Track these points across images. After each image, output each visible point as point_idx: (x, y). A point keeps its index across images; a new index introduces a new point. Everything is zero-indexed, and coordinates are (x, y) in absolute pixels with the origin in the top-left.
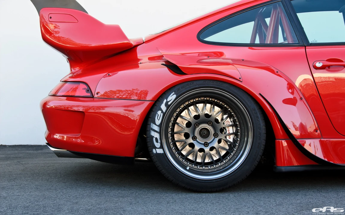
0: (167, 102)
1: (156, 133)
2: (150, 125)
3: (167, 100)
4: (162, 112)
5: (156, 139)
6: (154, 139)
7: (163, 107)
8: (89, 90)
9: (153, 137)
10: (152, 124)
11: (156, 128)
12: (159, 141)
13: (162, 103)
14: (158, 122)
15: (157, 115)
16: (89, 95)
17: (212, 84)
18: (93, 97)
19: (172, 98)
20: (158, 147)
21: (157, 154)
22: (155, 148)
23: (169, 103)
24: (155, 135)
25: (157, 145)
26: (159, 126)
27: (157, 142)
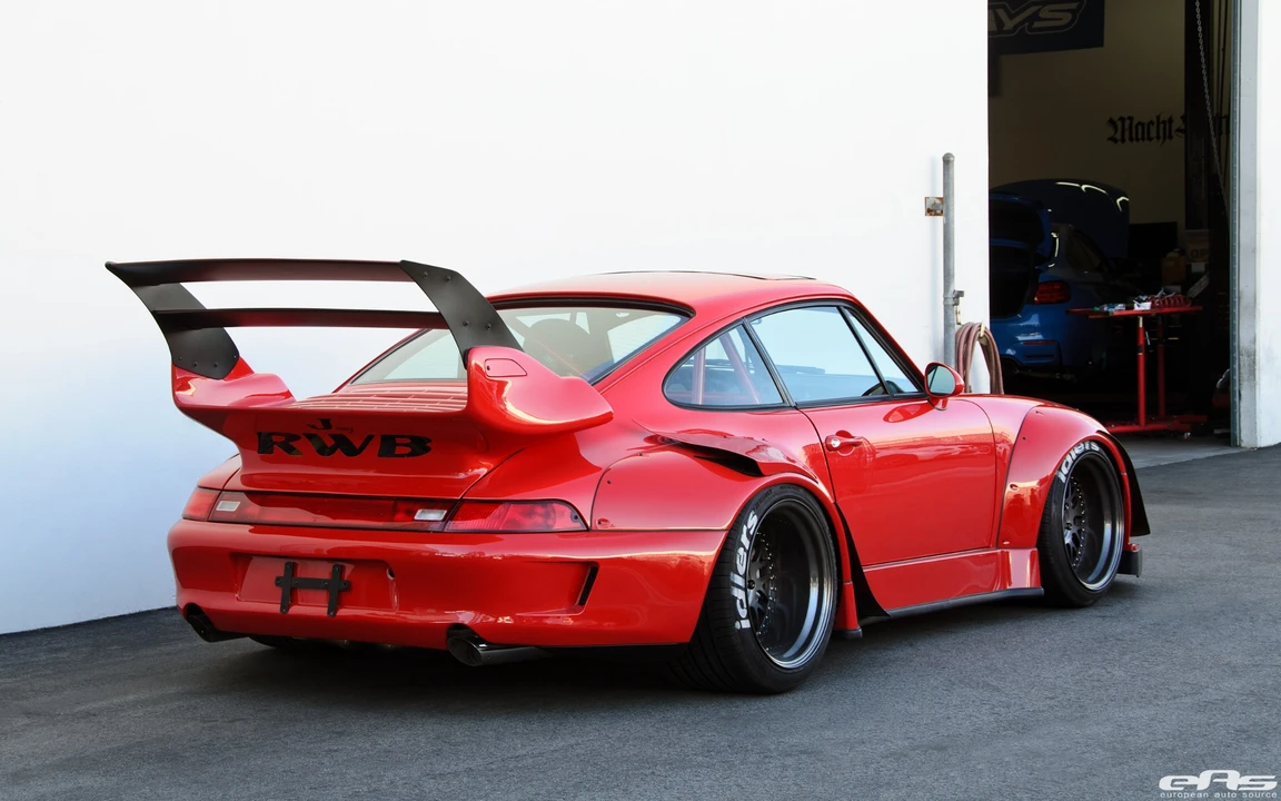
0: (748, 530)
1: (739, 591)
2: (729, 576)
3: (747, 526)
4: (745, 550)
5: (741, 600)
6: (738, 602)
7: (745, 540)
8: (579, 516)
9: (736, 598)
10: (732, 574)
11: (739, 581)
12: (745, 605)
13: (742, 533)
14: (742, 570)
15: (738, 556)
16: (578, 526)
17: (790, 491)
18: (588, 530)
19: (753, 521)
20: (744, 616)
21: (742, 630)
22: (740, 619)
23: (751, 532)
24: (739, 594)
25: (743, 613)
26: (744, 576)
27: (742, 607)
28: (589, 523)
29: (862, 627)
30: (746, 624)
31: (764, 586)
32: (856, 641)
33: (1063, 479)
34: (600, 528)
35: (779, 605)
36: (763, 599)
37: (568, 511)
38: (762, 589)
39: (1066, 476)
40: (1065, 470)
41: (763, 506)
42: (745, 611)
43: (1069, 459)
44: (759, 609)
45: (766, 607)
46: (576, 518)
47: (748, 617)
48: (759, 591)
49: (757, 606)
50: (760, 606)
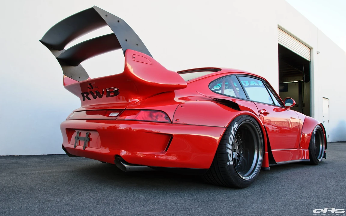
0: (234, 129)
1: (230, 150)
2: (226, 144)
3: (234, 127)
4: (232, 135)
5: (230, 154)
6: (229, 155)
7: (232, 132)
9: (228, 153)
10: (227, 144)
11: (230, 147)
12: (231, 156)
13: (232, 129)
14: (231, 143)
15: (230, 138)
16: (168, 121)
17: (249, 118)
18: (171, 123)
19: (236, 126)
20: (231, 160)
21: (230, 165)
22: (229, 161)
23: (235, 129)
24: (229, 152)
25: (231, 159)
26: (232, 145)
27: (230, 157)
28: (172, 121)
29: (270, 167)
30: (231, 163)
31: (239, 152)
32: (268, 171)
33: (314, 133)
34: (176, 122)
35: (244, 158)
36: (239, 156)
37: (164, 116)
38: (238, 152)
39: (315, 132)
40: (315, 131)
41: (240, 121)
42: (232, 158)
43: (315, 128)
44: (237, 159)
45: (240, 159)
46: (167, 118)
47: (232, 160)
48: (237, 153)
49: (236, 158)
50: (238, 158)
